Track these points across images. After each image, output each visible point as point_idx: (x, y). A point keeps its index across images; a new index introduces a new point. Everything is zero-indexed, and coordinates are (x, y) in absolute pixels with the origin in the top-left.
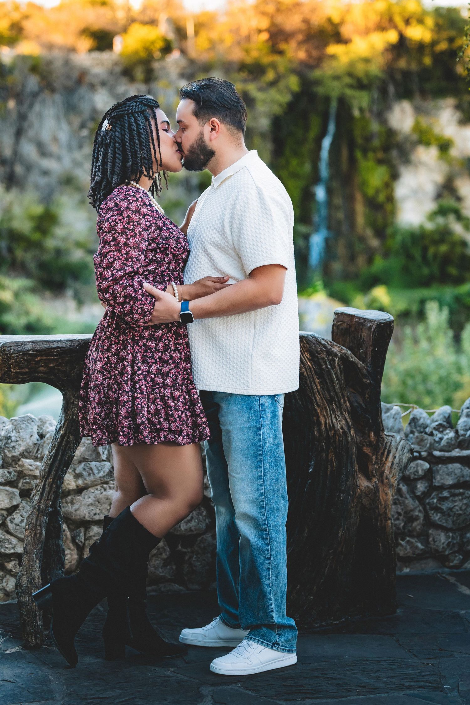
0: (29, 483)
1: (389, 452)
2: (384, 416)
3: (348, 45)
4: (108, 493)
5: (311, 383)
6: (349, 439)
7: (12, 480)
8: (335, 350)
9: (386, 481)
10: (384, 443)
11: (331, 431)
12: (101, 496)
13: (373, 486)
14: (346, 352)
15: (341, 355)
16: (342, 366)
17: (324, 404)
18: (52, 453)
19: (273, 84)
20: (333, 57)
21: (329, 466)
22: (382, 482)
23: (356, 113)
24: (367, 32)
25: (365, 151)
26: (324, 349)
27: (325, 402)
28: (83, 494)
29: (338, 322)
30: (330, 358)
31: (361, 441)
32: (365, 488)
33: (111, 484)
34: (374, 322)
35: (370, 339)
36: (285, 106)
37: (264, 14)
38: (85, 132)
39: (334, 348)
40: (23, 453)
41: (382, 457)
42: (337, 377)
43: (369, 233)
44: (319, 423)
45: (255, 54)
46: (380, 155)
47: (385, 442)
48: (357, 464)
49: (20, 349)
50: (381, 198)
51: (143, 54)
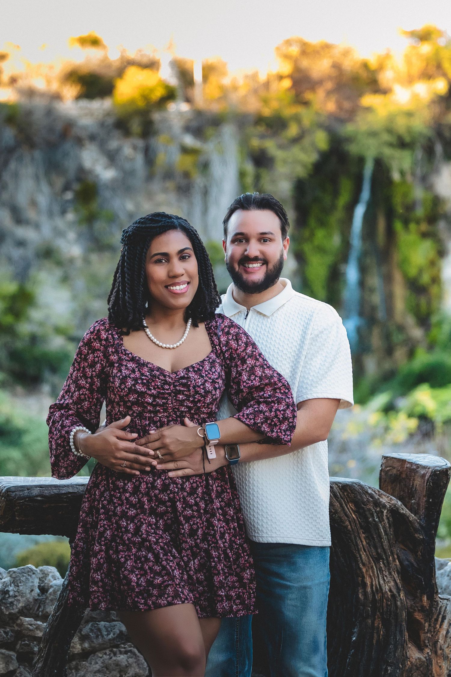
0: (28, 645)
1: (444, 618)
2: (438, 573)
3: (387, 95)
4: (118, 658)
5: (355, 538)
6: (399, 603)
7: (9, 641)
8: (384, 500)
9: (439, 652)
10: (438, 608)
11: (378, 594)
12: (110, 662)
13: (425, 658)
14: (396, 502)
15: (390, 506)
16: (391, 519)
17: (370, 563)
18: (59, 613)
19: (296, 140)
20: (369, 109)
21: (375, 635)
22: (436, 653)
23: (396, 176)
24: (410, 80)
25: (406, 222)
26: (371, 500)
27: (371, 560)
28: (89, 659)
29: (386, 467)
30: (378, 509)
31: (411, 605)
32: (416, 660)
33: (122, 648)
34: (429, 469)
35: (423, 488)
36: (310, 167)
37: (287, 57)
38: (69, 196)
39: (382, 498)
40: (22, 609)
41: (435, 624)
42: (385, 531)
43: (410, 321)
44: (364, 585)
45: (275, 105)
46: (424, 227)
47: (440, 606)
48: (408, 632)
49: (26, 494)
50: (426, 279)
51: (141, 104)
